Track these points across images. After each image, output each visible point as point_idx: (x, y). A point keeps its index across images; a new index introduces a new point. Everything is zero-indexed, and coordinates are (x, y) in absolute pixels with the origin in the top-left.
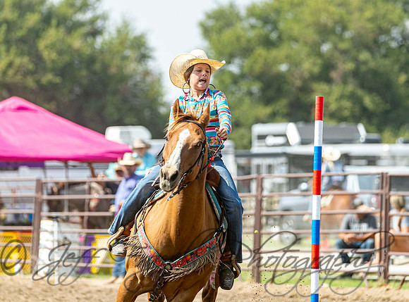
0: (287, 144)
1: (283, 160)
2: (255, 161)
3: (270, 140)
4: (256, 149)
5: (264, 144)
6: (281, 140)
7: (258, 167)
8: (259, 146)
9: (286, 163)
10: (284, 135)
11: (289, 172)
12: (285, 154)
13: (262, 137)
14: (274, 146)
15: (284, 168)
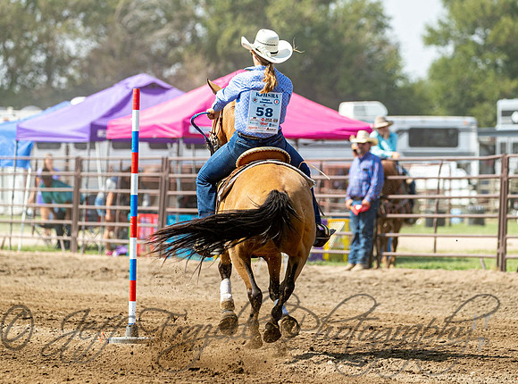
2: (500, 140)
5: (510, 121)
7: (503, 145)
8: (503, 124)
13: (507, 113)
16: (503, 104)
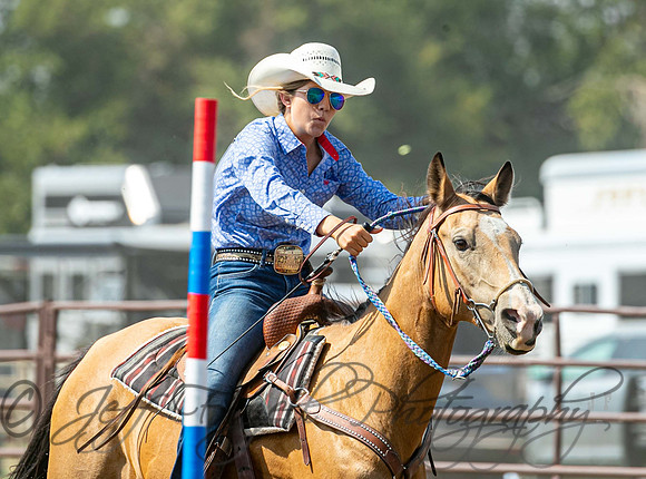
0: (124, 221)
1: (113, 263)
2: (40, 266)
3: (81, 211)
4: (41, 233)
5: (63, 220)
6: (107, 211)
7: (48, 280)
8: (49, 226)
9: (121, 273)
10: (117, 198)
11: (129, 296)
12: (117, 248)
13: (58, 202)
14: (90, 225)
15: (115, 286)
16: (49, 180)
